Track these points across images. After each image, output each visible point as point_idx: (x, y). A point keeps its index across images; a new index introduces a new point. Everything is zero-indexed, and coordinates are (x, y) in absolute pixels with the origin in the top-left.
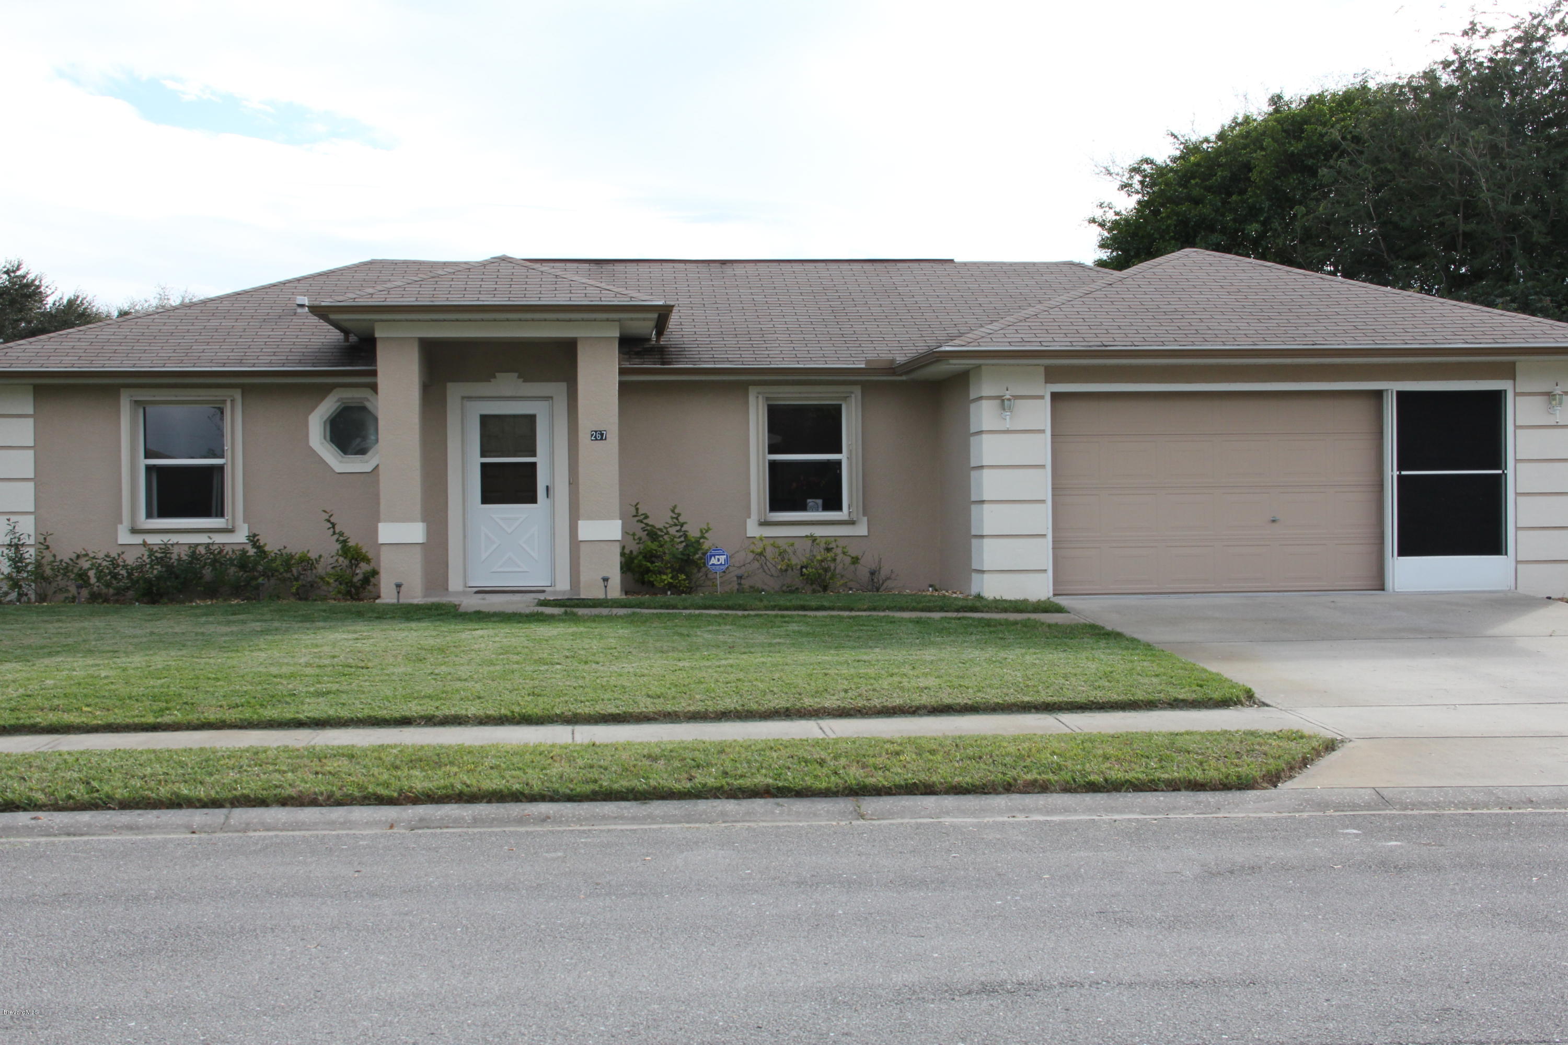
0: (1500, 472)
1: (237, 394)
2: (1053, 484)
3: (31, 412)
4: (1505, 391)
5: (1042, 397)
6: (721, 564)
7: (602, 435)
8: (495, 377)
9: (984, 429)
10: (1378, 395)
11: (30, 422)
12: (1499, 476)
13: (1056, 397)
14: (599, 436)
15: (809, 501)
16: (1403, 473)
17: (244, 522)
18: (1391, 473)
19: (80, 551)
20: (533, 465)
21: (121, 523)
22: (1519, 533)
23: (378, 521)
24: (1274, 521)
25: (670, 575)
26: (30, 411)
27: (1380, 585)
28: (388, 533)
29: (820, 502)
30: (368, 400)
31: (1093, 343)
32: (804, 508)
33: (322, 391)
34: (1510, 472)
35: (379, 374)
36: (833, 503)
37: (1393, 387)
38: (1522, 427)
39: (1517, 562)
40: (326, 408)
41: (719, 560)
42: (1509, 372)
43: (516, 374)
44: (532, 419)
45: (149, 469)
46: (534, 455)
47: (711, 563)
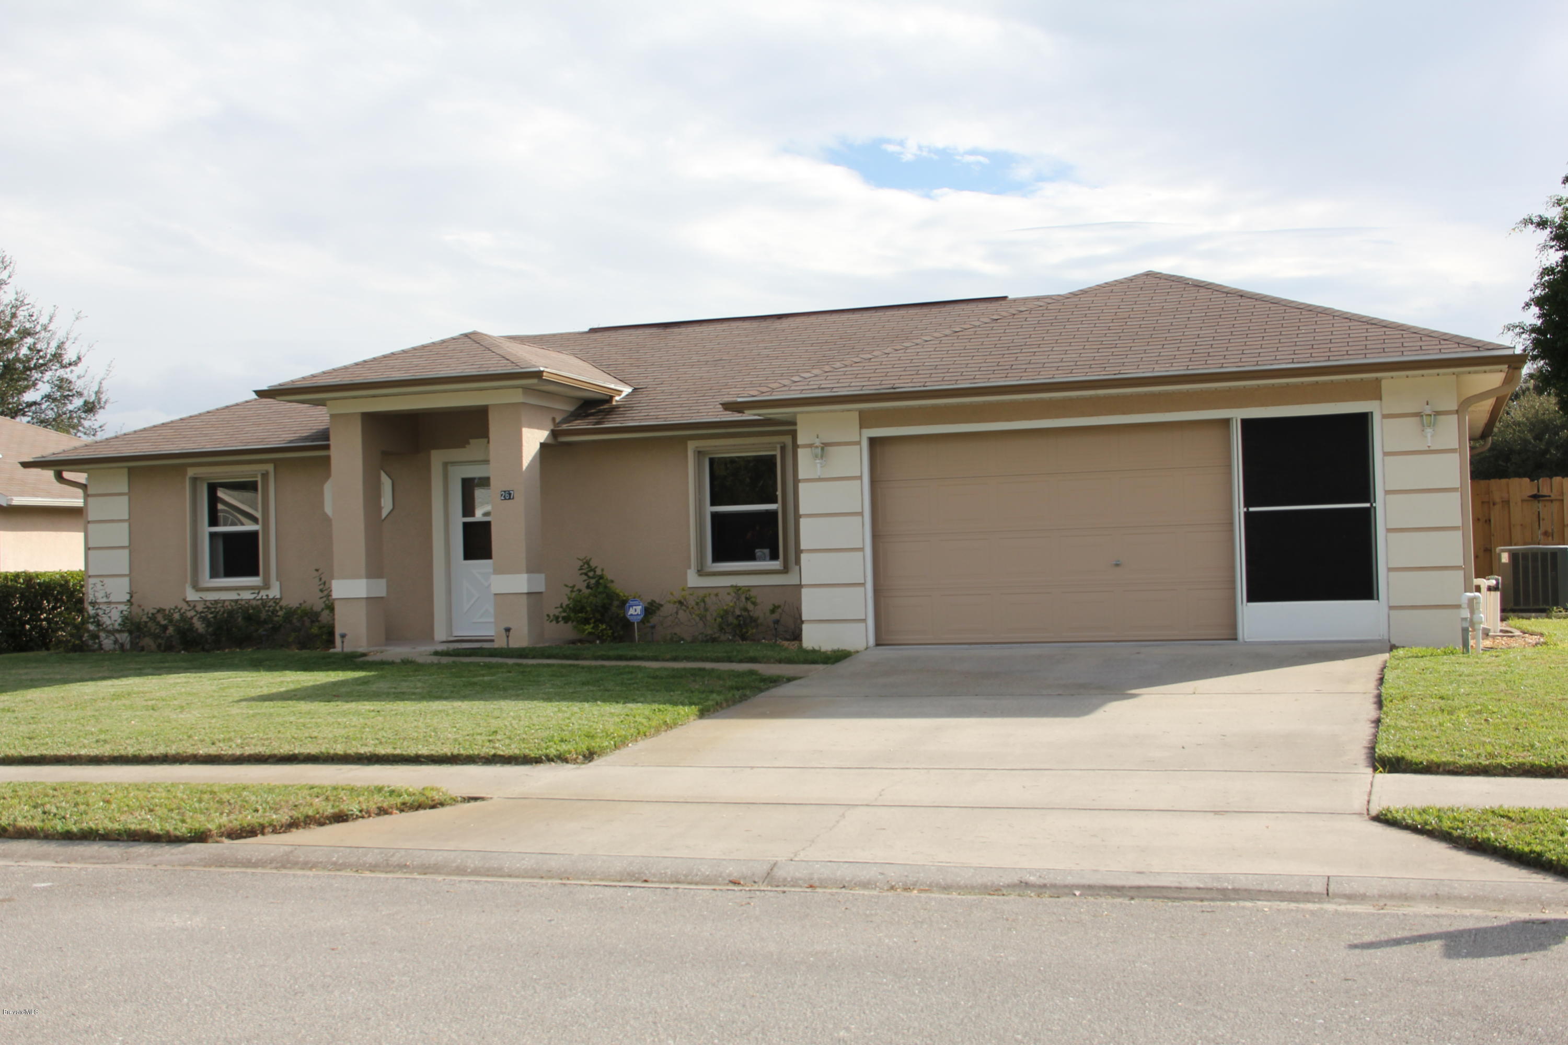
0: (1368, 505)
1: (272, 468)
2: (872, 532)
3: (125, 489)
4: (1372, 413)
5: (859, 443)
6: (638, 615)
7: (510, 494)
8: (468, 443)
9: (805, 477)
10: (1226, 422)
11: (126, 499)
12: (1367, 510)
13: (873, 441)
14: (508, 496)
15: (757, 550)
16: (1251, 509)
17: (277, 580)
18: (1240, 510)
19: (158, 606)
21: (187, 583)
22: (1392, 574)
23: (332, 578)
24: (1117, 565)
25: (592, 625)
27: (1232, 634)
28: (342, 589)
29: (767, 551)
32: (752, 557)
34: (1379, 505)
35: (332, 447)
37: (1238, 414)
38: (1390, 454)
39: (1391, 607)
41: (636, 610)
42: (1375, 392)
45: (213, 535)
47: (630, 613)
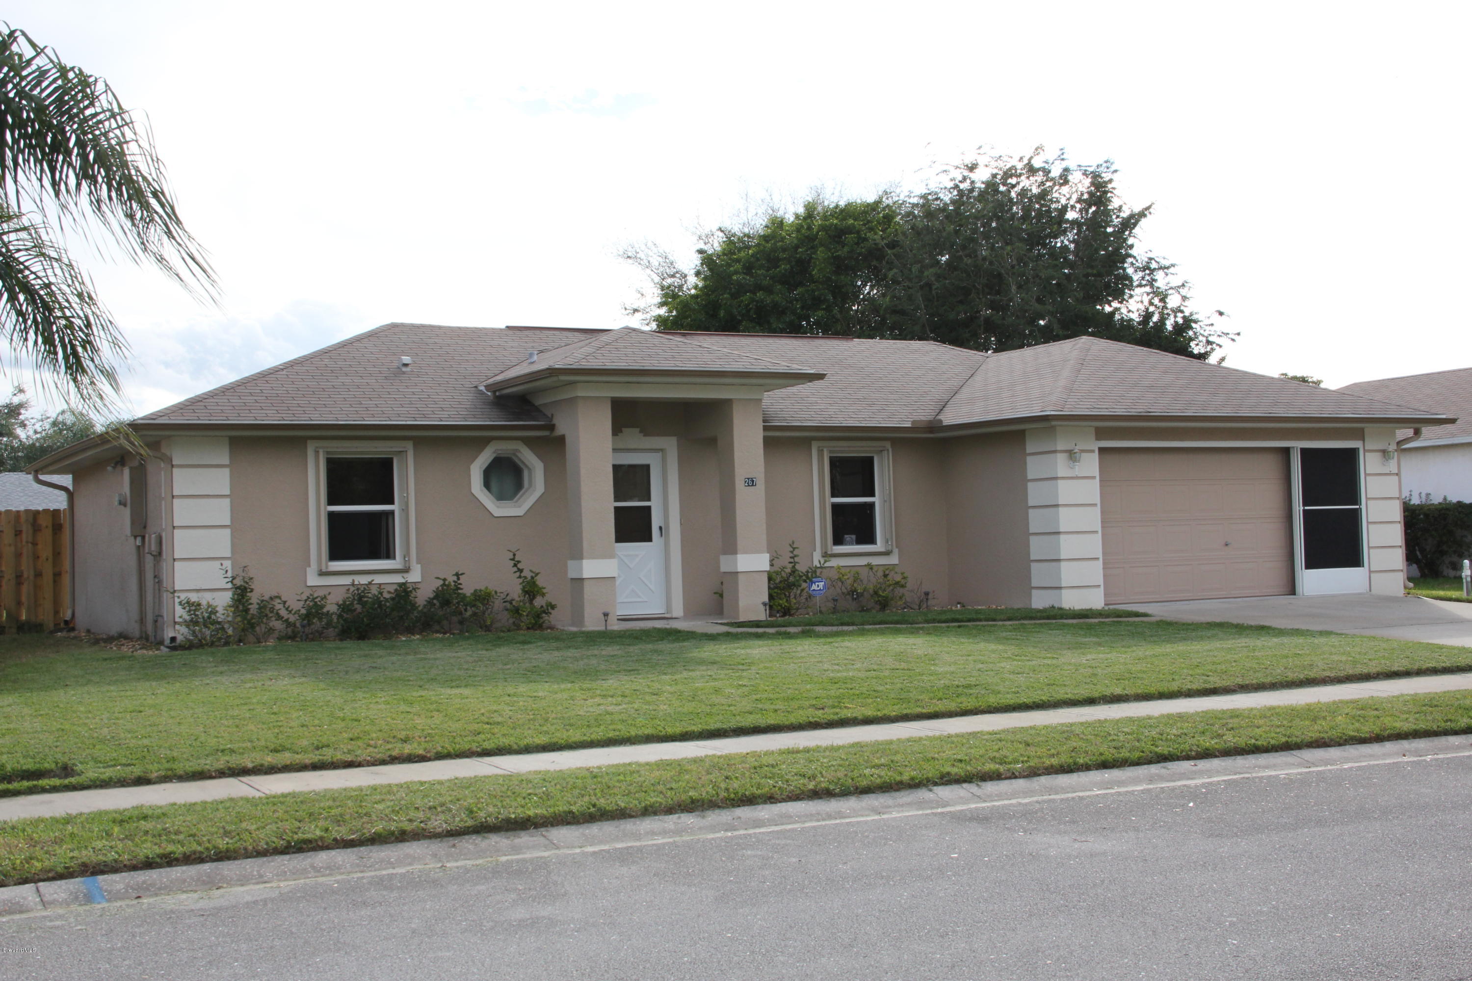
0: (1358, 507)
1: (409, 446)
2: (1102, 519)
4: (1358, 449)
5: (1093, 451)
6: (820, 590)
7: (753, 481)
8: (621, 432)
9: (1059, 476)
10: (1286, 451)
11: (227, 471)
12: (1358, 510)
13: (1102, 450)
14: (751, 482)
15: (845, 536)
16: (1306, 508)
17: (417, 563)
18: (1298, 508)
19: (275, 594)
20: (649, 508)
21: (309, 566)
22: (1371, 551)
23: (582, 558)
24: (1227, 545)
26: (227, 461)
27: (1292, 591)
28: (590, 568)
29: (854, 537)
30: (520, 452)
31: (1140, 409)
33: (482, 443)
34: (1363, 507)
36: (867, 537)
37: (1298, 445)
38: (1370, 475)
39: (1370, 572)
40: (485, 458)
41: (818, 586)
42: (1360, 435)
43: (638, 430)
44: (647, 468)
45: (331, 515)
46: (649, 499)
47: (812, 589)
